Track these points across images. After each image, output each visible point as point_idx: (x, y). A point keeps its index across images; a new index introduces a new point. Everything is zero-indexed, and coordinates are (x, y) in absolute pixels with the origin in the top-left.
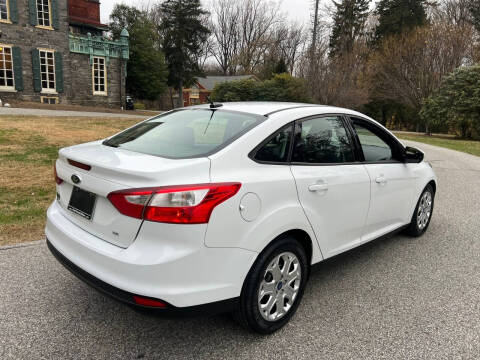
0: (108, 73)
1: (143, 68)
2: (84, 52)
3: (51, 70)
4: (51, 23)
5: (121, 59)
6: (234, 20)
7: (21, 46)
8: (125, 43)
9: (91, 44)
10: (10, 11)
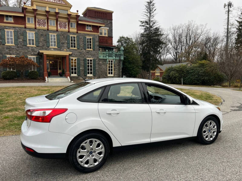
0: (114, 66)
1: (130, 63)
2: (105, 58)
3: (91, 67)
4: (92, 47)
5: (120, 60)
6: (180, 36)
7: (80, 58)
8: (122, 53)
9: (107, 54)
10: (77, 44)
